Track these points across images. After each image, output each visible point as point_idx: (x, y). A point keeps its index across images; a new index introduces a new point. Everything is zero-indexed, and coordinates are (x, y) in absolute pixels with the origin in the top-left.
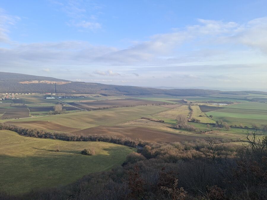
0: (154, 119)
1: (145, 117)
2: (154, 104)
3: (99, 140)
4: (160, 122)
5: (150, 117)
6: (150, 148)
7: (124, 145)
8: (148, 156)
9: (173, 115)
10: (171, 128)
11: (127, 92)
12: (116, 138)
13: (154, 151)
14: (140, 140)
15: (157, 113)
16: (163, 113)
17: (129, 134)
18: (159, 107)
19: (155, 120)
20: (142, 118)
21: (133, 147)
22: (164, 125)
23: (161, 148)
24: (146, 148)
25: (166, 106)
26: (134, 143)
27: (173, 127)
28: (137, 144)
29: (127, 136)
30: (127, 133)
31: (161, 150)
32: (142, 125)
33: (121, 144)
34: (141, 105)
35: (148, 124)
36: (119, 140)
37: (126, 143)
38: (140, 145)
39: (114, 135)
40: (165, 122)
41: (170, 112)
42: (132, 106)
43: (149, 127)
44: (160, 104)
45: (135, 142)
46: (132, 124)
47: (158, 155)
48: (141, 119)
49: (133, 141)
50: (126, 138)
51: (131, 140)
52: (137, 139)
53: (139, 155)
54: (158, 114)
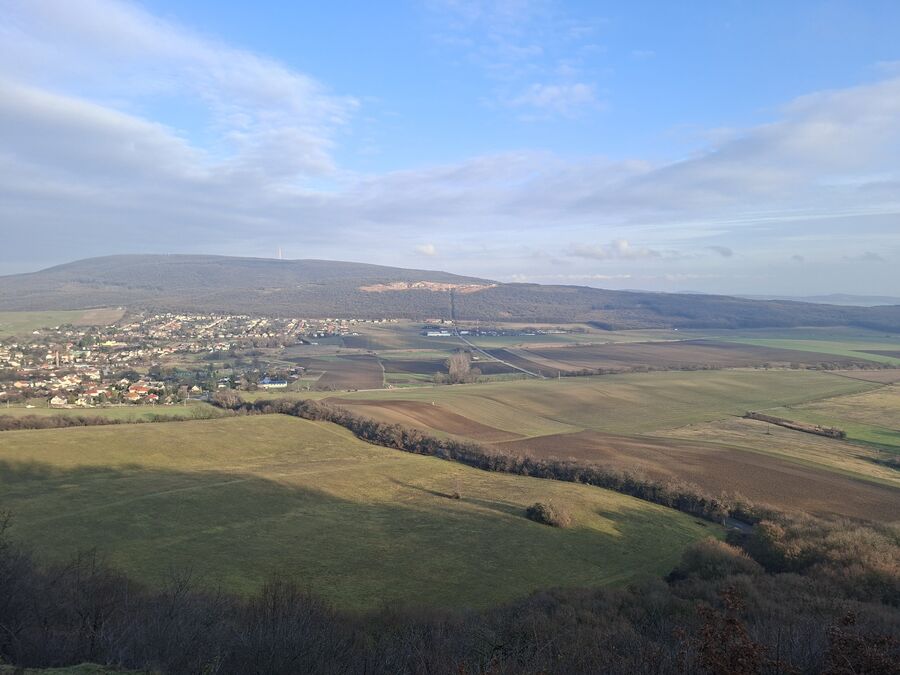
0: (802, 423)
1: (759, 411)
2: (803, 365)
3: (584, 480)
4: (828, 434)
5: (783, 414)
6: (781, 532)
7: (675, 508)
8: (772, 562)
9: (886, 412)
10: (876, 462)
11: (686, 316)
12: (642, 480)
13: (797, 547)
14: (739, 497)
15: (817, 400)
16: (844, 399)
17: (693, 469)
18: (820, 376)
19: (806, 429)
20: (747, 416)
21: (709, 518)
22: (844, 447)
23: (830, 539)
24: (763, 529)
25: (858, 373)
26: (714, 506)
27: (885, 460)
28: (725, 512)
29: (688, 477)
30: (686, 467)
31: (831, 547)
32: (747, 441)
33: (662, 502)
34: (746, 366)
35: (774, 439)
36: (654, 489)
37: (682, 503)
38: (737, 515)
39: (638, 468)
40: (848, 436)
41: (872, 398)
42: (705, 369)
43: (776, 451)
44: (826, 363)
45: (719, 502)
46: (704, 435)
47: (815, 565)
48: (744, 417)
49: (709, 497)
50: (683, 485)
51: (700, 493)
52: (724, 492)
53: (734, 551)
54: (820, 404)
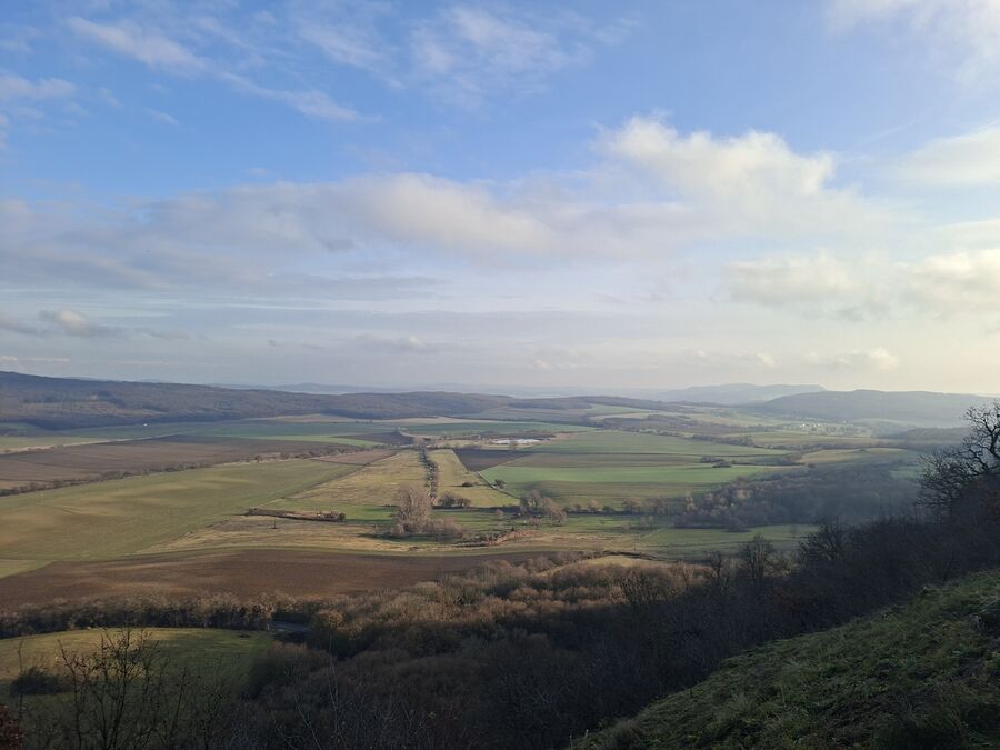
0: (303, 512)
1: (260, 507)
2: (291, 455)
3: (82, 624)
4: (329, 519)
5: (284, 505)
6: (340, 617)
9: (372, 491)
10: (374, 537)
15: (311, 487)
16: (334, 483)
17: (212, 580)
18: (310, 464)
19: (310, 516)
20: (250, 513)
22: (348, 528)
25: (340, 457)
26: (256, 611)
27: (382, 533)
28: (269, 615)
29: (213, 589)
30: (202, 580)
31: (387, 617)
32: (258, 539)
33: (196, 624)
34: (237, 460)
35: (283, 532)
38: (281, 616)
40: (347, 517)
41: (356, 480)
42: (192, 468)
43: (289, 544)
44: (313, 452)
45: (262, 607)
46: (210, 541)
48: (246, 515)
51: (233, 602)
54: (315, 491)
